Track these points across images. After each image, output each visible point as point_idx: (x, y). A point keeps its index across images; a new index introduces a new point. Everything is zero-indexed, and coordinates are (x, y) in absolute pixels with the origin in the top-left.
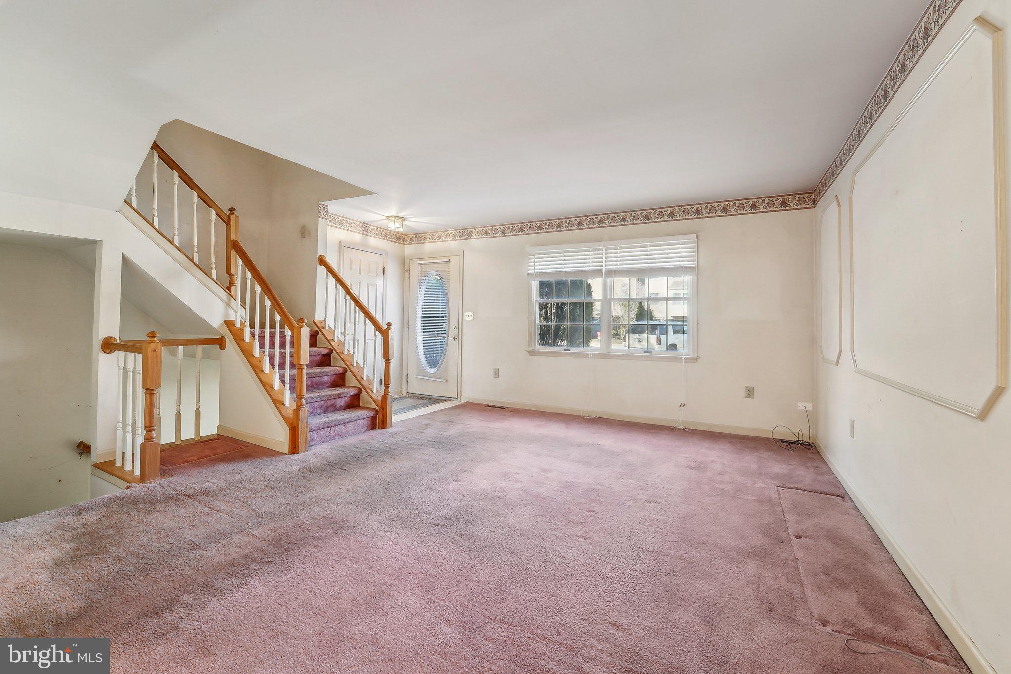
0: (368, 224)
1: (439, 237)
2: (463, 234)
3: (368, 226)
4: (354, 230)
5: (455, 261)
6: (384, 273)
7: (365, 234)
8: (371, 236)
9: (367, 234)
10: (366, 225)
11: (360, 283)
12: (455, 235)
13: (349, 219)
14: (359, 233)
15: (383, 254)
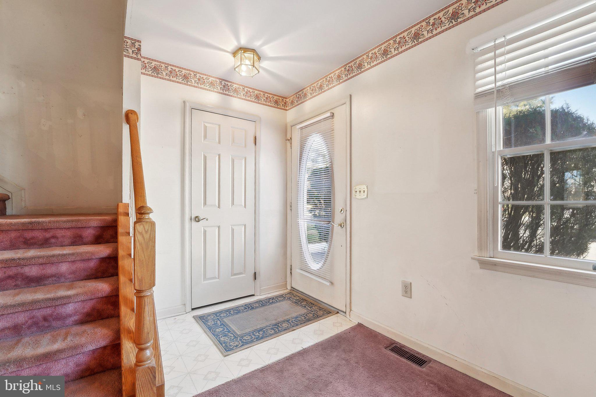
0: (230, 82)
1: (321, 87)
2: (349, 71)
3: (229, 84)
4: (207, 88)
5: (341, 113)
6: (255, 144)
7: (226, 94)
8: (235, 97)
9: (229, 94)
10: (227, 83)
11: (219, 155)
12: (339, 77)
13: (199, 73)
14: (216, 92)
15: (254, 120)
